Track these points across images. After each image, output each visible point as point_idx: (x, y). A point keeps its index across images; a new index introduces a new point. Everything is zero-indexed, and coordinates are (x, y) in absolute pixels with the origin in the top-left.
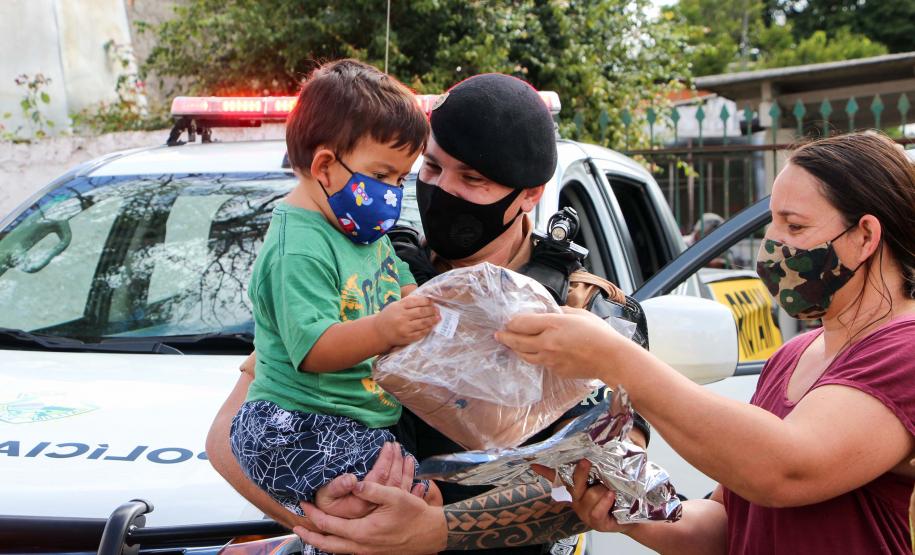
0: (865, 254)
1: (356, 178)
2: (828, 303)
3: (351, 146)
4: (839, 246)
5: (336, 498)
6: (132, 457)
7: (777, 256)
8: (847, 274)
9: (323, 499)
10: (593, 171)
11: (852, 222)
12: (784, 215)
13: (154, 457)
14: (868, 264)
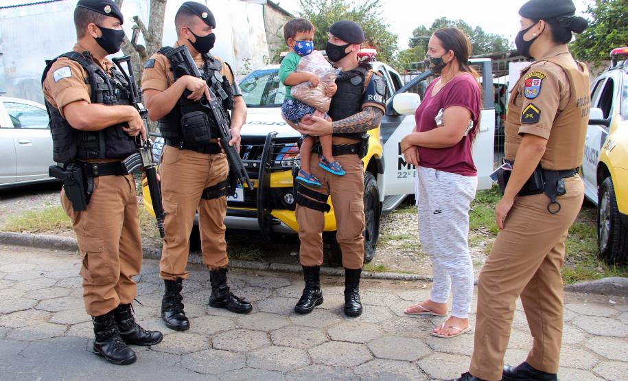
0: (450, 59)
1: (298, 42)
2: (441, 71)
3: (295, 36)
4: (444, 58)
5: (305, 120)
6: (273, 124)
7: (429, 59)
8: (445, 64)
9: (302, 120)
10: (385, 69)
11: (447, 52)
12: (431, 48)
13: (278, 124)
14: (451, 62)
